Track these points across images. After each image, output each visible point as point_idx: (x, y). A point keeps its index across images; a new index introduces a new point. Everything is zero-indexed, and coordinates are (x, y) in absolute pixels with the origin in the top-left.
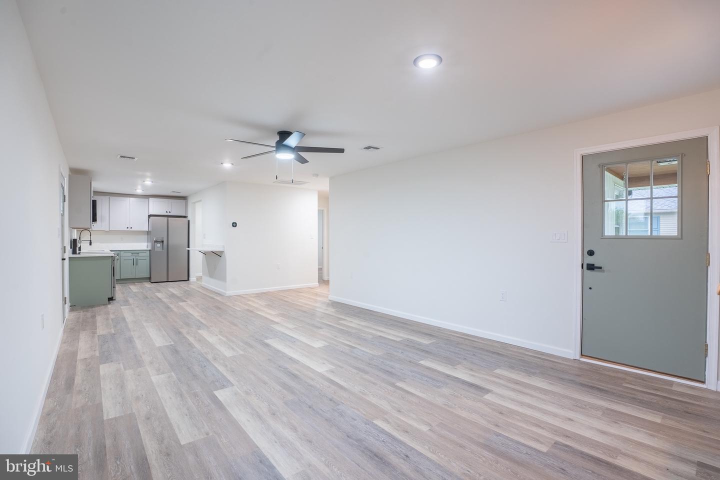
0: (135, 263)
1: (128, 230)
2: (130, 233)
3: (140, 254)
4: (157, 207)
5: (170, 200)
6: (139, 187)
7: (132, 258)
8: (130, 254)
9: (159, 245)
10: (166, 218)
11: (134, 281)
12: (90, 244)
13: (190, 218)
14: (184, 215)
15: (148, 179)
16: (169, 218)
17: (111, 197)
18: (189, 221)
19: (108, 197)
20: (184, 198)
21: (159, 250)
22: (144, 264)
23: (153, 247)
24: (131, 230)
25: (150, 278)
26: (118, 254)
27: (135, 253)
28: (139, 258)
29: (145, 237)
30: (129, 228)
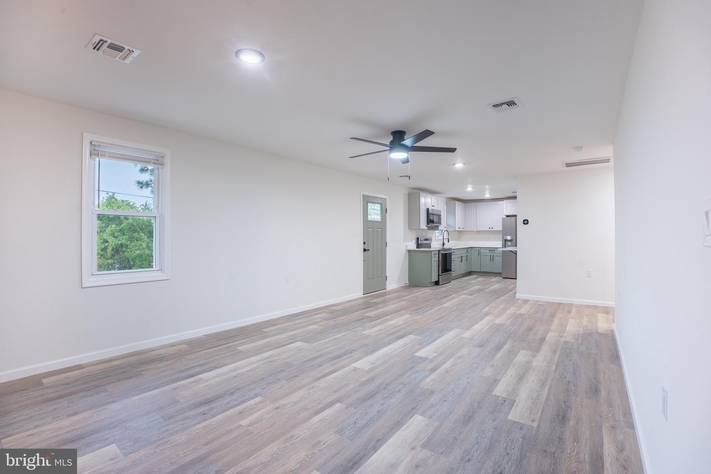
0: (492, 258)
1: (490, 230)
2: (491, 232)
3: (495, 252)
4: (510, 208)
6: (487, 192)
7: (489, 254)
8: (488, 251)
9: (509, 243)
11: (490, 275)
12: (448, 242)
15: (470, 186)
17: (477, 203)
19: (473, 204)
22: (499, 260)
23: (504, 245)
24: (492, 230)
26: (479, 250)
27: (492, 250)
28: (495, 255)
29: (501, 236)
30: (491, 228)
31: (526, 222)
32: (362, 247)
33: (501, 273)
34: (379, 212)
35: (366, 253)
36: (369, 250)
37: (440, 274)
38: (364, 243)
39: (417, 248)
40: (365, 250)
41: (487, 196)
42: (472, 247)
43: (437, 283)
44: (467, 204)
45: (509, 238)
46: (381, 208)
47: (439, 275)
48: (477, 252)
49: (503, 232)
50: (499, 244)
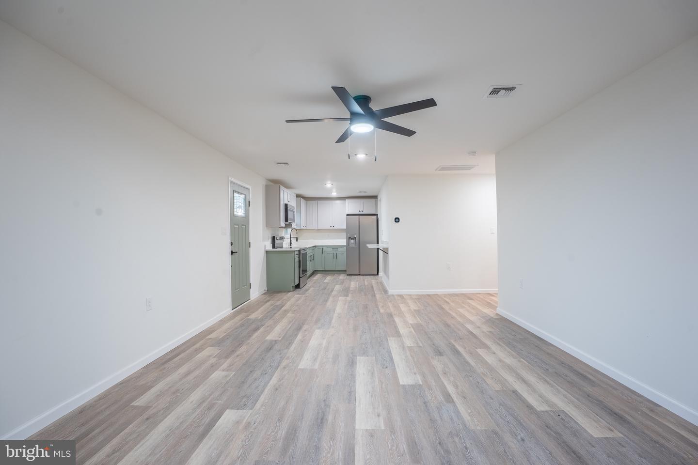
0: (335, 256)
2: (333, 231)
3: (339, 249)
4: (352, 207)
5: (362, 200)
6: (334, 190)
7: (332, 253)
8: (331, 249)
9: (352, 241)
10: (358, 217)
11: (335, 272)
12: (297, 241)
13: (379, 215)
14: (374, 213)
15: (329, 182)
16: (361, 217)
17: (319, 202)
18: (378, 219)
19: (314, 202)
20: (374, 197)
21: (354, 246)
22: (342, 257)
23: (348, 243)
24: (333, 228)
26: (322, 249)
27: (336, 248)
28: (338, 253)
29: (344, 235)
30: (332, 227)
31: (397, 220)
32: (229, 249)
33: (346, 271)
34: (243, 205)
35: (234, 255)
36: (237, 252)
37: (301, 276)
38: (232, 244)
39: (273, 248)
40: (232, 253)
41: (334, 194)
42: (315, 246)
43: (298, 287)
44: (308, 202)
45: (352, 236)
46: (245, 199)
47: (299, 277)
48: (321, 251)
49: (347, 230)
50: (342, 242)
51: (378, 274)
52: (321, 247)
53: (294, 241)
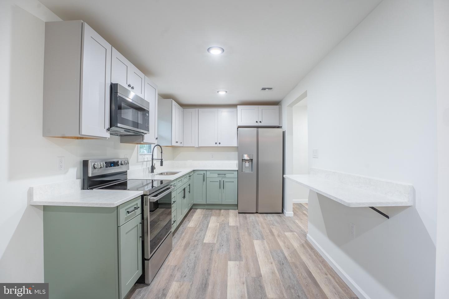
0: (222, 185)
1: (216, 145)
2: (218, 149)
3: (228, 175)
4: (246, 116)
5: (261, 108)
7: (218, 180)
8: (216, 175)
9: (247, 164)
10: (256, 129)
11: (220, 207)
12: (161, 164)
13: (285, 127)
14: (277, 125)
16: (260, 130)
17: (200, 110)
18: (284, 133)
19: (197, 109)
20: (276, 103)
21: (248, 170)
22: (231, 187)
23: (241, 166)
24: (219, 145)
25: (237, 205)
26: (204, 175)
27: (222, 173)
28: (225, 180)
29: (235, 154)
30: (218, 143)
41: (222, 95)
42: (194, 171)
44: (185, 110)
45: (246, 157)
48: (202, 176)
49: (239, 149)
50: (232, 164)
51: (283, 212)
52: (202, 173)
53: (157, 164)
